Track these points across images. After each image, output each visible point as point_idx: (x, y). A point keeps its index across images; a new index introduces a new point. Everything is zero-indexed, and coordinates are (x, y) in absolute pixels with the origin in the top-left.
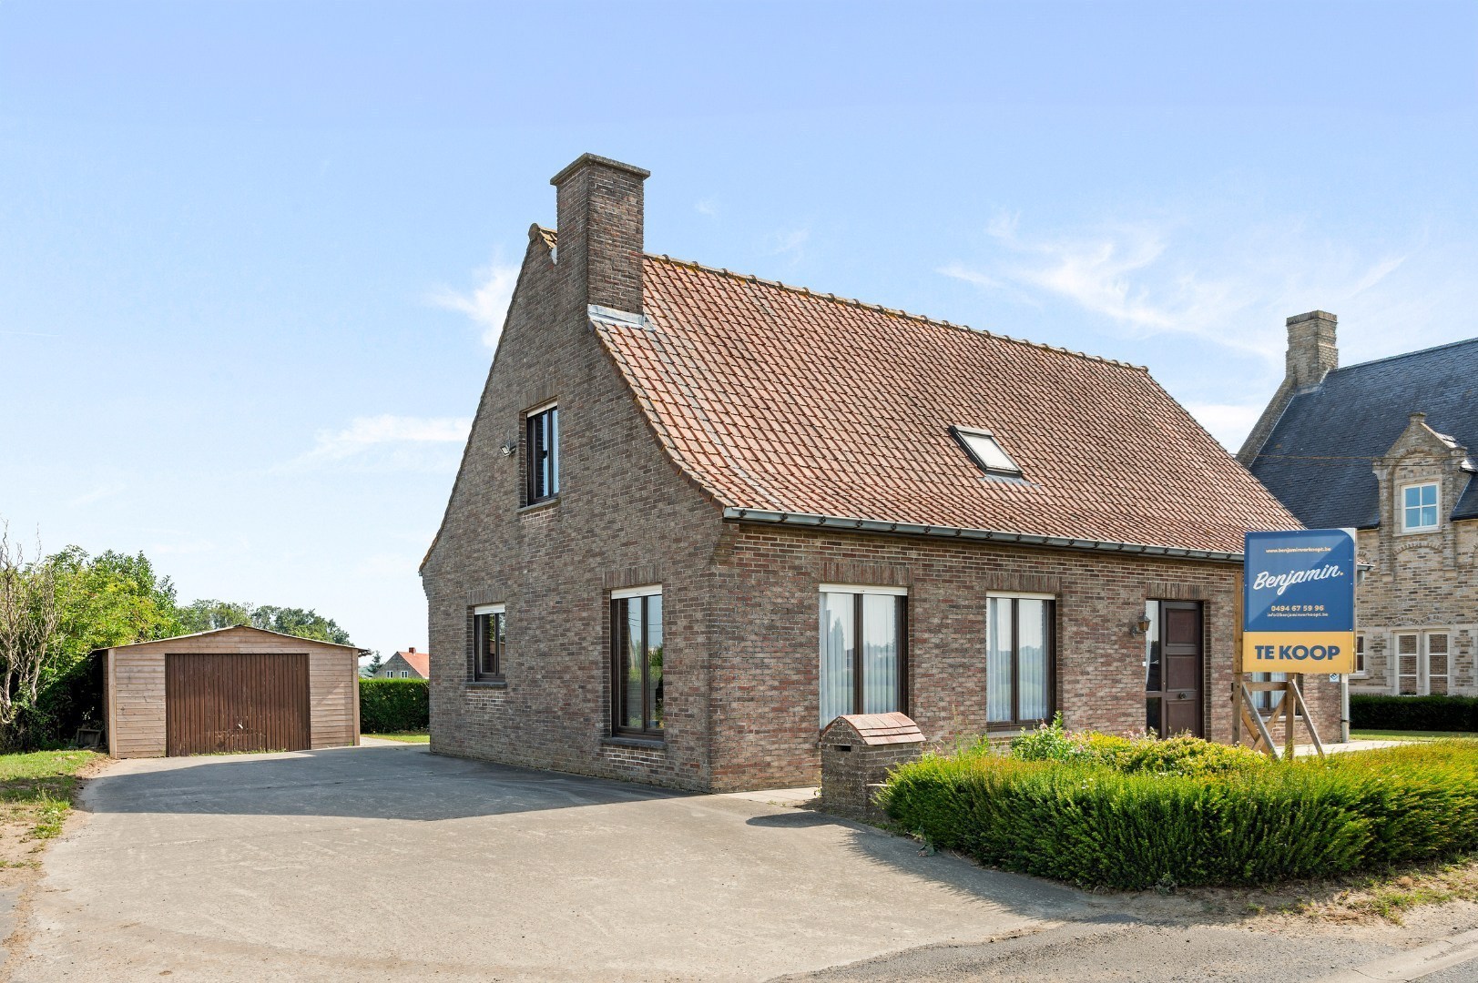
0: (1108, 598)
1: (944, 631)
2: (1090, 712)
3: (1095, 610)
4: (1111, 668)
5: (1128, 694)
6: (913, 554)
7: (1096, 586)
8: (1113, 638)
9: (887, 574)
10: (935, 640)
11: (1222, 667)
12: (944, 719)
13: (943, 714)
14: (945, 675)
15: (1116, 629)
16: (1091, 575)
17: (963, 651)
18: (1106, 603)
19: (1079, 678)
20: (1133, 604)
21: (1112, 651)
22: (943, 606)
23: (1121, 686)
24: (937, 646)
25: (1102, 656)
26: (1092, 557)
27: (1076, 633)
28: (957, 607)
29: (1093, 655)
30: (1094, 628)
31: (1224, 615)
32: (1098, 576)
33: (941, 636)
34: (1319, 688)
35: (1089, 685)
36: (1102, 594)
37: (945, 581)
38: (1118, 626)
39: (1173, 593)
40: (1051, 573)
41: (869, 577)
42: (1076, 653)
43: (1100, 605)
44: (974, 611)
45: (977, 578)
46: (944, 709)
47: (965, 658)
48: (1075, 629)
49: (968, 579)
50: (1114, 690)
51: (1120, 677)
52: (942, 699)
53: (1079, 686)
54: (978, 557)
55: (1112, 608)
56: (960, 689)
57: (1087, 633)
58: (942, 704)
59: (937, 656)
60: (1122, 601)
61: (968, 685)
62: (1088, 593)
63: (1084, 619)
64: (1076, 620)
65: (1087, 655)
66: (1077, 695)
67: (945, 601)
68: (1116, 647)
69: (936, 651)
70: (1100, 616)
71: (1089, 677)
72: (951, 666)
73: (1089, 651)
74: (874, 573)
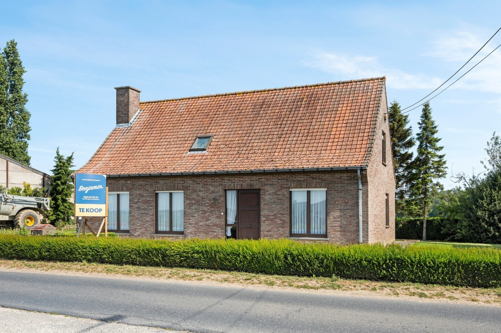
0: (204, 191)
1: (139, 203)
2: (196, 230)
3: (198, 195)
4: (206, 215)
5: (214, 224)
6: (129, 182)
7: (199, 187)
8: (207, 204)
9: (121, 188)
10: (136, 206)
11: (267, 215)
12: (139, 229)
13: (138, 227)
14: (139, 216)
15: (208, 201)
16: (196, 183)
17: (145, 209)
18: (203, 192)
19: (191, 218)
20: (216, 192)
21: (206, 209)
22: (138, 196)
23: (210, 221)
24: (136, 208)
25: (202, 211)
26: (196, 177)
27: (190, 203)
28: (143, 196)
29: (197, 210)
30: (198, 201)
31: (270, 194)
32: (200, 183)
33: (138, 205)
34: (341, 227)
35: (195, 221)
36: (201, 189)
37: (139, 189)
38: (209, 200)
39: (238, 187)
40: (179, 184)
41: (116, 189)
42: (189, 209)
43: (200, 193)
44: (149, 197)
45: (150, 187)
46: (139, 226)
47: (146, 211)
48: (189, 202)
49: (147, 188)
50: (207, 223)
51: (210, 218)
52: (138, 223)
53: (190, 221)
54: (150, 181)
55: (206, 194)
56: (144, 220)
57: (194, 203)
58: (138, 224)
59: (136, 211)
60: (211, 191)
61: (147, 219)
62: (195, 189)
63: (193, 198)
64: (190, 199)
65: (195, 210)
66: (189, 224)
67: (139, 195)
68: (208, 207)
69: (136, 209)
70: (201, 197)
71: (195, 218)
72: (141, 213)
73: (195, 209)
74: (117, 188)
